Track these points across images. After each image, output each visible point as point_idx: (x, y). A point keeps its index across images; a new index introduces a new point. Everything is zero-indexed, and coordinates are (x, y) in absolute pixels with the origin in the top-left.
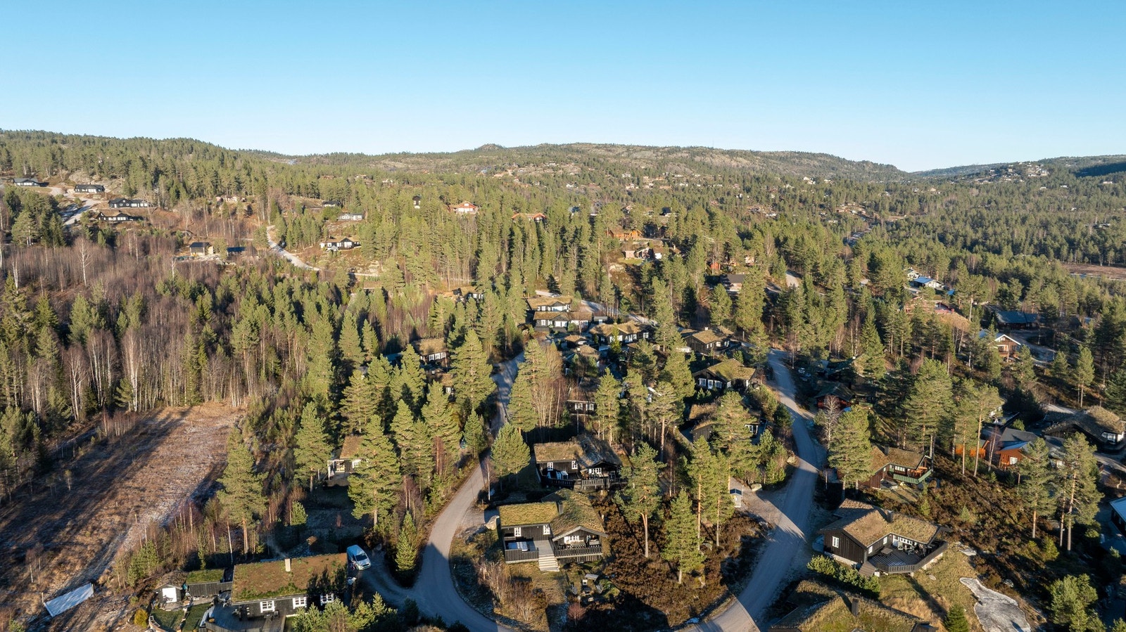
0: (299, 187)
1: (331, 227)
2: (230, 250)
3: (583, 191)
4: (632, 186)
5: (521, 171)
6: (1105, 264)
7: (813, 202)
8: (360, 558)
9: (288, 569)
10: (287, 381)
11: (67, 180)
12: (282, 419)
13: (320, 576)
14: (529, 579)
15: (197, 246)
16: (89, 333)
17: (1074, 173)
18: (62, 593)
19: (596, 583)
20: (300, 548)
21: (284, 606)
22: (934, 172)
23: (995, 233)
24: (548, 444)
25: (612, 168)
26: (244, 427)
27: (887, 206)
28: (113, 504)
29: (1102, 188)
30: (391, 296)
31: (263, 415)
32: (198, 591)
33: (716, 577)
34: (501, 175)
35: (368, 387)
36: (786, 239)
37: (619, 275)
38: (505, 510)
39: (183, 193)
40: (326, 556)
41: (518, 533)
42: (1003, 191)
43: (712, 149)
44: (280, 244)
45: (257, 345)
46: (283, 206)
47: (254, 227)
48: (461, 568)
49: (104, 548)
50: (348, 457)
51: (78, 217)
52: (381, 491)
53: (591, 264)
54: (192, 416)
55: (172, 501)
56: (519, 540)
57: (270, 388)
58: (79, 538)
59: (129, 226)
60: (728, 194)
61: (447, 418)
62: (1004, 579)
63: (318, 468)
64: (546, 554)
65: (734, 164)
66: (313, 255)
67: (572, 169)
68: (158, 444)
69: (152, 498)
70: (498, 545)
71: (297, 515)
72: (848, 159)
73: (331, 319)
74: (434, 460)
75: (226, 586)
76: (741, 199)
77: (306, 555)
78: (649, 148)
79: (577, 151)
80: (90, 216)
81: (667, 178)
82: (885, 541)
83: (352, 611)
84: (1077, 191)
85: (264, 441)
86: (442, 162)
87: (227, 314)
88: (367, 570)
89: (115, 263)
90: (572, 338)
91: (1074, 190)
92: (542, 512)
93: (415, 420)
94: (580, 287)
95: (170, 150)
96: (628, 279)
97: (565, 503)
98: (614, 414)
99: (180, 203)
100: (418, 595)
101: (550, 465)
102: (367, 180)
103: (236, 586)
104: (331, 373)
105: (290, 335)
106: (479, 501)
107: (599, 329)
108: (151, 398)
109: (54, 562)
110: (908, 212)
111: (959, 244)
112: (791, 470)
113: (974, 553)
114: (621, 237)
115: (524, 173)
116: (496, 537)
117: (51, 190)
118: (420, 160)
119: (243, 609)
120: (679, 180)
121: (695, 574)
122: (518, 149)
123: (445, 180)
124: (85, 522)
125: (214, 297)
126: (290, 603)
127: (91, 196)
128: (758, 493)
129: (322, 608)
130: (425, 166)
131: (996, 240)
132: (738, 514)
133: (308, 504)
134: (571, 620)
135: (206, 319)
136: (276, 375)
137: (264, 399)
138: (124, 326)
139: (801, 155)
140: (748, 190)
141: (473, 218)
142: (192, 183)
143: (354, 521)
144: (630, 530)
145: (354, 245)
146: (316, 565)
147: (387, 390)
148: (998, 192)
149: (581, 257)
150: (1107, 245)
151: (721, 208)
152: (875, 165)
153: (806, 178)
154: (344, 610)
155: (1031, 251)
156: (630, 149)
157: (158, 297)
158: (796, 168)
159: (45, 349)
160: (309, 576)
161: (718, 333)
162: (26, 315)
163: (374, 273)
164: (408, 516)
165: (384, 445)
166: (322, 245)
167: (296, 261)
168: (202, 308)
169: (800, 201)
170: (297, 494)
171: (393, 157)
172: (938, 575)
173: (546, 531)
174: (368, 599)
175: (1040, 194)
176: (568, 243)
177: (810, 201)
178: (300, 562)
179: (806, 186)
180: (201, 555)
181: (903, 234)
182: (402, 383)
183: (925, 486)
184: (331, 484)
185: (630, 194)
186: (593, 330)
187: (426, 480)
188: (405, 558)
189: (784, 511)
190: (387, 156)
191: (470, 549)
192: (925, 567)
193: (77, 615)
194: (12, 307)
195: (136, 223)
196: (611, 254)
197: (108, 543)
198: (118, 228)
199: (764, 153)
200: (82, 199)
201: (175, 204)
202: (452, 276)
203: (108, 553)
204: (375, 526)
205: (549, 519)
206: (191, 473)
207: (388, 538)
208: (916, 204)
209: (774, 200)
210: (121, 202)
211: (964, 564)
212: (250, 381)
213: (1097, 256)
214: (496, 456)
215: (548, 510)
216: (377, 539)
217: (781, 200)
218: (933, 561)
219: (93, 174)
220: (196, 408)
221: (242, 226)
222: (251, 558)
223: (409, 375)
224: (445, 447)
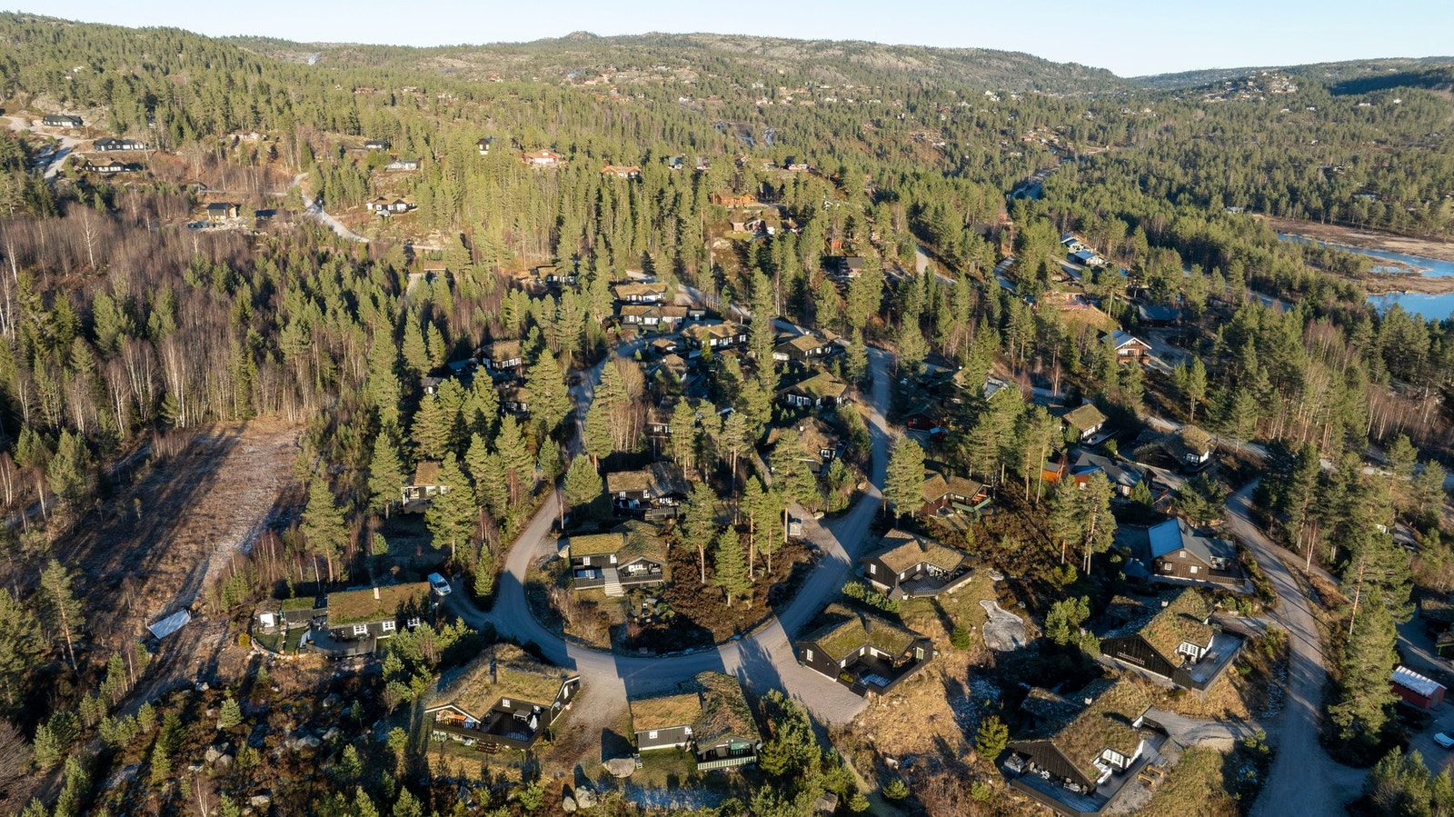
0: (334, 120)
1: (378, 181)
2: (259, 214)
3: (700, 107)
4: (765, 100)
5: (621, 76)
6: (1327, 222)
7: (993, 127)
8: (441, 585)
9: (377, 596)
10: (345, 391)
11: (29, 107)
12: (347, 438)
13: (407, 602)
14: (596, 603)
15: (217, 207)
16: (123, 340)
17: (1330, 89)
18: (161, 618)
19: (655, 606)
20: (385, 577)
21: (375, 629)
22: (1162, 77)
23: (1207, 178)
24: (621, 474)
25: (739, 74)
26: (306, 445)
27: (1086, 134)
28: (185, 532)
29: (1355, 111)
30: (457, 279)
31: (325, 432)
32: (292, 616)
33: (763, 600)
34: (594, 83)
35: (440, 412)
36: (925, 205)
37: (725, 253)
38: (575, 541)
39: (187, 131)
40: (411, 585)
41: (587, 561)
42: (1235, 113)
43: (875, 44)
44: (316, 202)
45: (310, 351)
46: (315, 146)
47: (281, 175)
48: (534, 593)
49: (190, 578)
50: (422, 484)
51: (58, 165)
52: (459, 523)
53: (692, 237)
54: (247, 433)
55: (245, 529)
56: (587, 568)
57: (329, 400)
58: (162, 567)
59: (127, 179)
60: (888, 113)
61: (520, 450)
62: (1018, 600)
63: (391, 496)
64: (612, 580)
65: (901, 65)
66: (359, 220)
67: (688, 76)
68: (218, 465)
69: (224, 526)
70: (568, 573)
71: (379, 545)
72: (1050, 60)
73: (390, 314)
74: (509, 491)
75: (321, 612)
76: (903, 120)
77: (392, 584)
78: (791, 42)
79: (696, 45)
80: (74, 164)
81: (810, 89)
82: (919, 568)
83: (438, 633)
84: (1326, 115)
85: (329, 461)
86: (517, 60)
87: (269, 309)
88: (448, 596)
89: (124, 239)
90: (660, 343)
91: (1322, 113)
92: (609, 544)
93: (489, 453)
94: (679, 269)
95: (151, 48)
96: (735, 259)
97: (630, 535)
98: (689, 441)
99: (185, 144)
100: (496, 617)
101: (623, 494)
102: (418, 95)
103: (329, 611)
104: (399, 390)
105: (345, 336)
106: (552, 530)
107: (691, 332)
108: (199, 412)
109: (145, 589)
110: (1111, 143)
111: (1163, 191)
112: (857, 497)
113: (1001, 578)
114: (729, 203)
115: (624, 80)
116: (568, 564)
117: (10, 122)
118: (486, 56)
119: (338, 631)
120: (825, 94)
121: (744, 597)
122: (619, 40)
123: (520, 95)
124: (164, 551)
125: (252, 286)
126: (380, 626)
127: (67, 132)
128: (820, 521)
129: (411, 630)
130: (493, 66)
131: (1207, 187)
132: (795, 542)
133: (386, 531)
134: (629, 638)
135: (248, 318)
136: (332, 383)
137: (323, 412)
138: (156, 327)
139: (989, 54)
140: (913, 109)
141: (553, 174)
142: (196, 112)
143: (433, 550)
144: (692, 559)
145: (409, 208)
146: (402, 592)
147: (460, 414)
148: (1228, 115)
149: (681, 233)
150: (1333, 197)
151: (877, 133)
152: (1085, 69)
153: (988, 93)
154: (432, 632)
155: (1245, 203)
156: (766, 43)
157: (190, 290)
158: (982, 72)
159: (81, 363)
160: (397, 602)
161: (821, 337)
162: (45, 316)
163: (435, 246)
164: (485, 547)
165: (460, 481)
166: (370, 206)
167: (340, 229)
168: (243, 305)
169: (978, 125)
170: (374, 523)
171: (451, 52)
172: (961, 599)
173: (613, 560)
174: (452, 622)
175: (1280, 119)
176: (666, 212)
177: (989, 124)
178: (387, 590)
179: (986, 105)
180: (289, 584)
181: (1097, 174)
182: (475, 408)
183: (979, 515)
184: (407, 511)
185: (761, 111)
186: (685, 332)
187: (501, 510)
188: (483, 585)
189: (839, 539)
190: (441, 50)
191: (544, 576)
192: (951, 591)
193: (182, 638)
194: (28, 308)
195: (134, 175)
196: (716, 225)
197: (192, 571)
198: (114, 182)
199: (942, 50)
200: (57, 137)
201: (179, 145)
202: (528, 250)
203: (195, 582)
204: (454, 555)
205: (616, 549)
206: (259, 498)
207: (467, 565)
208: (1122, 132)
209: (945, 123)
210: (109, 143)
211: (990, 586)
212: (305, 391)
213: (1320, 210)
214: (569, 487)
215: (616, 540)
216: (457, 567)
217: (954, 122)
218: (960, 585)
219: (64, 99)
220: (250, 423)
221: (267, 174)
222: (338, 586)
223: (482, 398)
224: (519, 477)
